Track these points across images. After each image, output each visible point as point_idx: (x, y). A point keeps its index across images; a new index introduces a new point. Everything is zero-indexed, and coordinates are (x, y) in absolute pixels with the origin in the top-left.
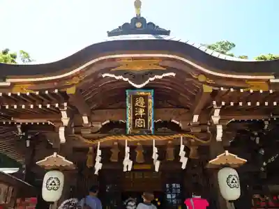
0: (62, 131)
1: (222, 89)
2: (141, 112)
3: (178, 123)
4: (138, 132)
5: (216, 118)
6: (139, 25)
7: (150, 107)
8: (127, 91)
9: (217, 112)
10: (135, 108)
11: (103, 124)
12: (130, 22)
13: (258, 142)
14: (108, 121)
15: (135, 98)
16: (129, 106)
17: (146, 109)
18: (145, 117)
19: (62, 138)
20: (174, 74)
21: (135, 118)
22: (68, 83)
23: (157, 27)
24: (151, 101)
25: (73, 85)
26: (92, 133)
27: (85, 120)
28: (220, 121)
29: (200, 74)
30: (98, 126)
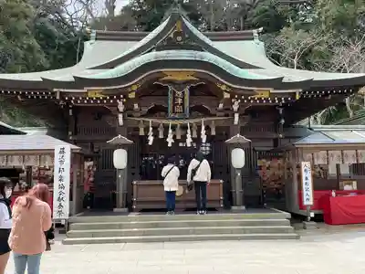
0: (120, 116)
1: (236, 96)
2: (180, 101)
3: (208, 108)
4: (177, 116)
5: (235, 107)
7: (187, 97)
9: (236, 103)
10: (175, 98)
11: (149, 108)
13: (281, 112)
14: (153, 106)
16: (170, 96)
17: (183, 99)
18: (182, 104)
19: (121, 122)
20: (204, 83)
21: (175, 105)
22: (129, 89)
24: (187, 93)
25: (133, 91)
27: (136, 106)
28: (238, 111)
29: (223, 84)
30: (145, 110)
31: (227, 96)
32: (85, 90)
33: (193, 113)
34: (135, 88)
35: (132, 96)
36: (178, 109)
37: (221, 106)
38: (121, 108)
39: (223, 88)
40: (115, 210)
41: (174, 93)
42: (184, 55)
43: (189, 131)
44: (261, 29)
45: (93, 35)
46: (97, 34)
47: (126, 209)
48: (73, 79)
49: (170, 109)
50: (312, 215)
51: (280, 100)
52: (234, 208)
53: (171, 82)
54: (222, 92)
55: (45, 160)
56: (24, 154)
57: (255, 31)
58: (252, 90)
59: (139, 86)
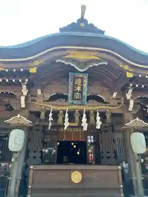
0: (23, 99)
1: (140, 76)
2: (79, 89)
3: (102, 97)
4: (75, 102)
5: (129, 95)
6: (82, 25)
7: (85, 85)
8: (70, 73)
9: (130, 91)
10: (75, 86)
11: (51, 95)
12: (76, 22)
14: (55, 94)
15: (75, 78)
16: (71, 84)
18: (81, 92)
20: (106, 63)
21: (74, 92)
23: (96, 28)
24: (86, 81)
25: (35, 67)
26: (44, 101)
27: (39, 92)
28: (131, 98)
29: (125, 63)
30: (48, 96)
31: (130, 75)
33: (90, 101)
34: (37, 63)
35: (33, 70)
36: (77, 95)
37: (115, 95)
38: (25, 92)
39: (126, 67)
43: (84, 115)
49: (70, 95)
53: (74, 61)
54: (124, 72)
59: (42, 61)
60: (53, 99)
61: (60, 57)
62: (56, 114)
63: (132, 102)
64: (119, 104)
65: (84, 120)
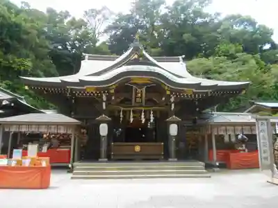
0: (104, 104)
1: (174, 93)
2: (139, 96)
3: (155, 100)
5: (172, 100)
6: (141, 59)
9: (173, 97)
10: (136, 94)
11: (121, 100)
14: (124, 98)
16: (134, 92)
17: (141, 94)
18: (141, 97)
19: (104, 107)
20: (155, 85)
21: (136, 98)
22: (111, 88)
25: (113, 89)
27: (113, 98)
28: (174, 102)
29: (166, 86)
30: (119, 100)
31: (168, 93)
32: (85, 88)
33: (147, 103)
34: (114, 87)
35: (112, 92)
37: (164, 99)
38: (104, 99)
39: (166, 88)
40: (100, 160)
41: (136, 90)
42: (144, 68)
43: (143, 114)
44: (184, 56)
45: (87, 57)
46: (89, 56)
47: (106, 159)
48: (78, 81)
49: (133, 100)
50: (217, 164)
51: (199, 96)
52: (170, 160)
53: (135, 84)
54: (165, 91)
55: (60, 129)
56: (48, 125)
57: (180, 57)
58: (183, 90)
59: (117, 85)
60: (122, 102)
61: (127, 82)
62: (124, 112)
63: (173, 105)
64: (167, 105)
65: (143, 116)
